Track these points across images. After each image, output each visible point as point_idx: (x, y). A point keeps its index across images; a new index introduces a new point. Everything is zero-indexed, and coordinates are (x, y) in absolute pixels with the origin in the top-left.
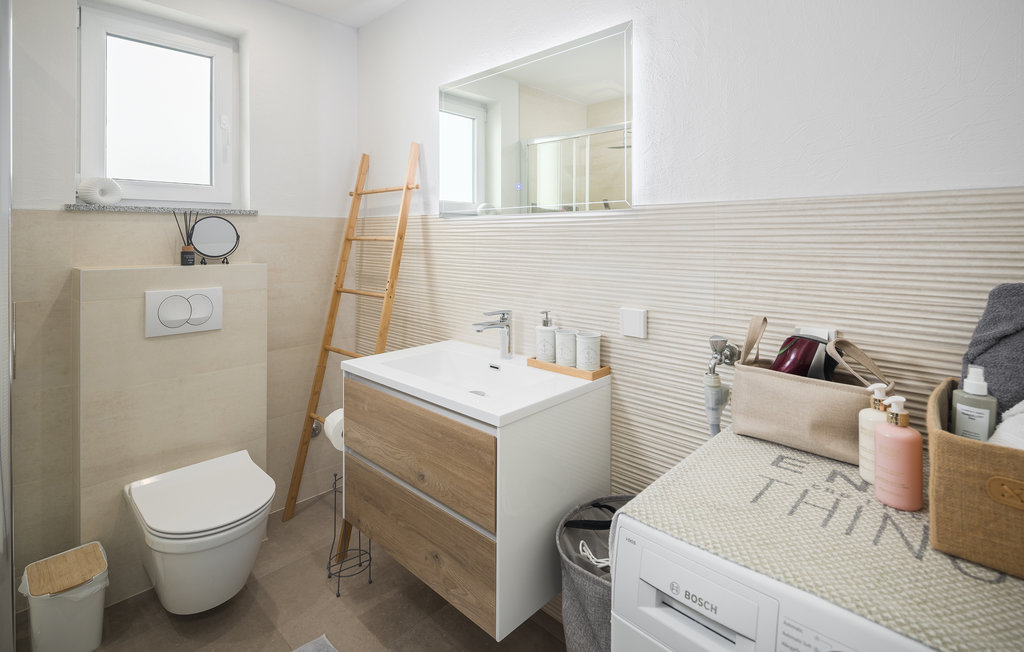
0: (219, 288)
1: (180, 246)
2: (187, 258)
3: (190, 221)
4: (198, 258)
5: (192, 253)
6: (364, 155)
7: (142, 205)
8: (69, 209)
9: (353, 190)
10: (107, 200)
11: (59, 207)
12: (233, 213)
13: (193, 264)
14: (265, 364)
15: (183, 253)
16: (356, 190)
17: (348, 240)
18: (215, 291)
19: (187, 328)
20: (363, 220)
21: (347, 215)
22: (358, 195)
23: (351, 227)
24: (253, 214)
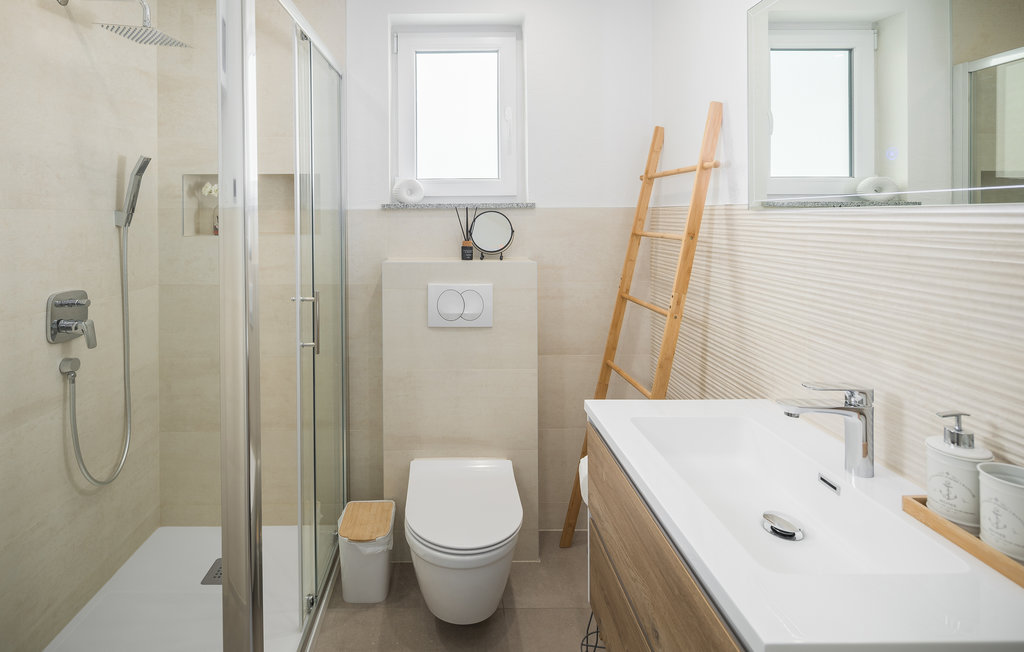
0: (491, 285)
1: (460, 241)
2: (467, 253)
3: (469, 216)
4: (476, 252)
5: (471, 248)
6: (657, 128)
7: (435, 202)
8: (386, 208)
9: (643, 173)
10: (411, 199)
11: (378, 207)
12: (511, 207)
13: (471, 259)
14: (536, 371)
15: (463, 248)
16: (647, 173)
17: (636, 236)
18: (485, 287)
19: (461, 323)
20: (654, 209)
21: (635, 205)
22: (648, 179)
23: (639, 219)
24: (531, 207)
